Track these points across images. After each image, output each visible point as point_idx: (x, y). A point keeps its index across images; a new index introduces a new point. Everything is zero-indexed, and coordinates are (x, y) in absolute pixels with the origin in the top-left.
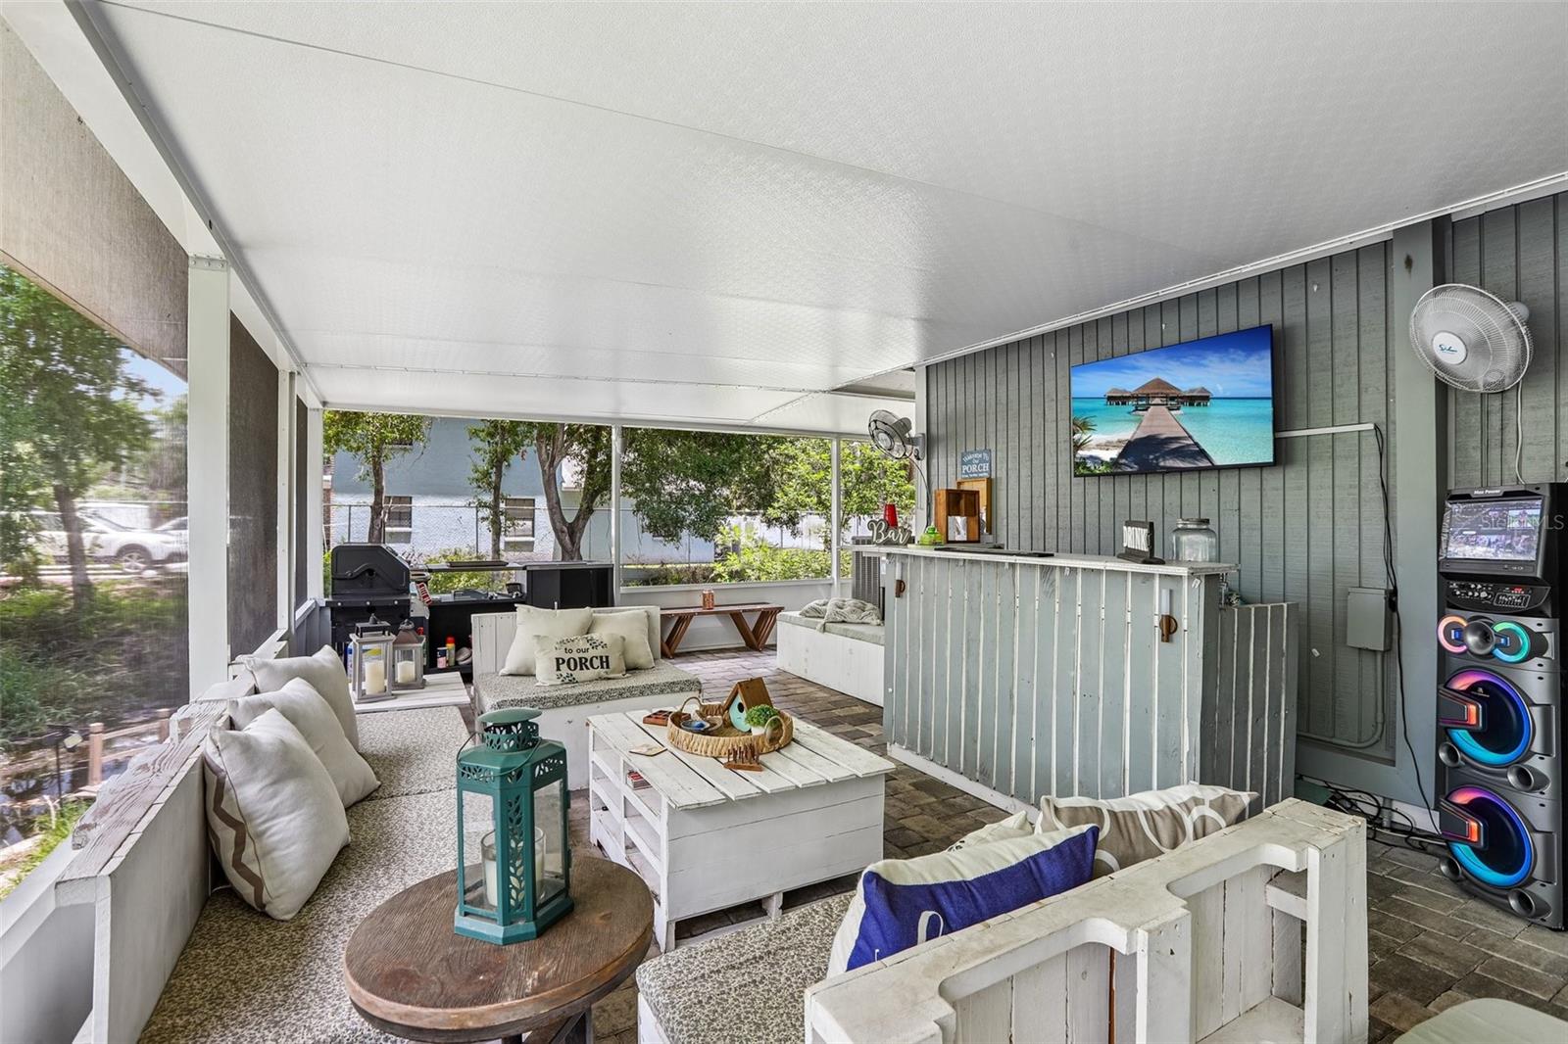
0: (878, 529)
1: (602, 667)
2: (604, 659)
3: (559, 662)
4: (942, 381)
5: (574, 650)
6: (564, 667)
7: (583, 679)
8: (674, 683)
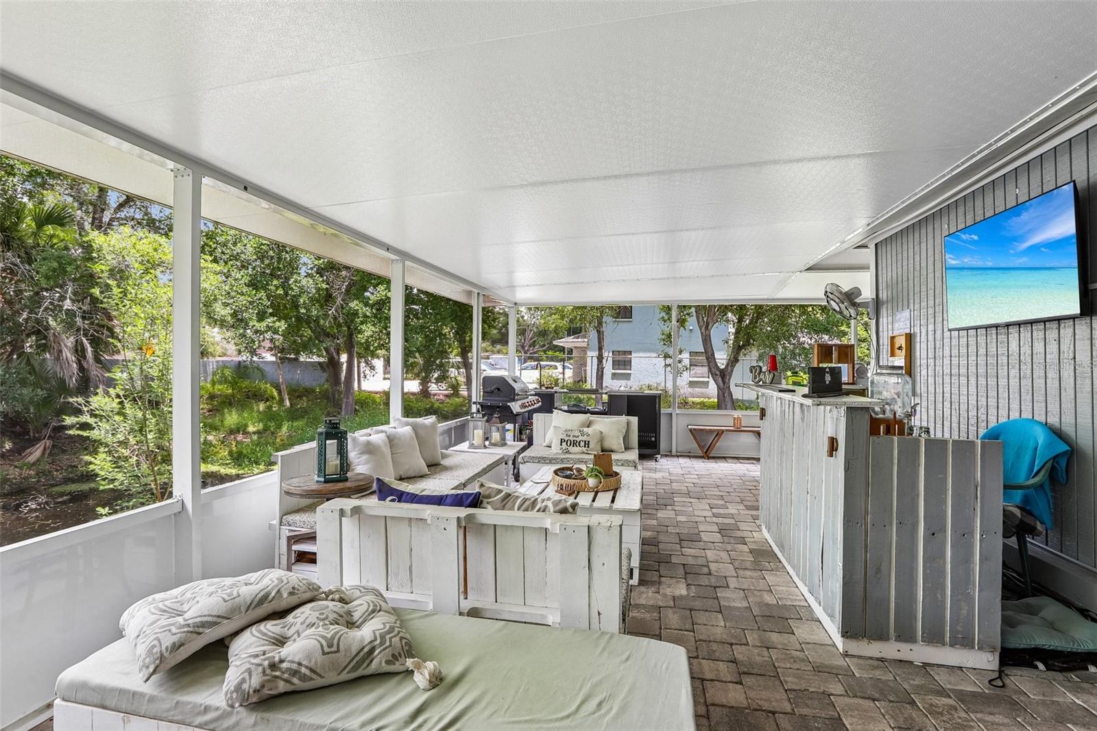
0: (755, 372)
1: (585, 447)
2: (587, 443)
3: (562, 441)
4: (884, 250)
5: (572, 436)
6: (564, 444)
7: (574, 452)
8: (618, 460)
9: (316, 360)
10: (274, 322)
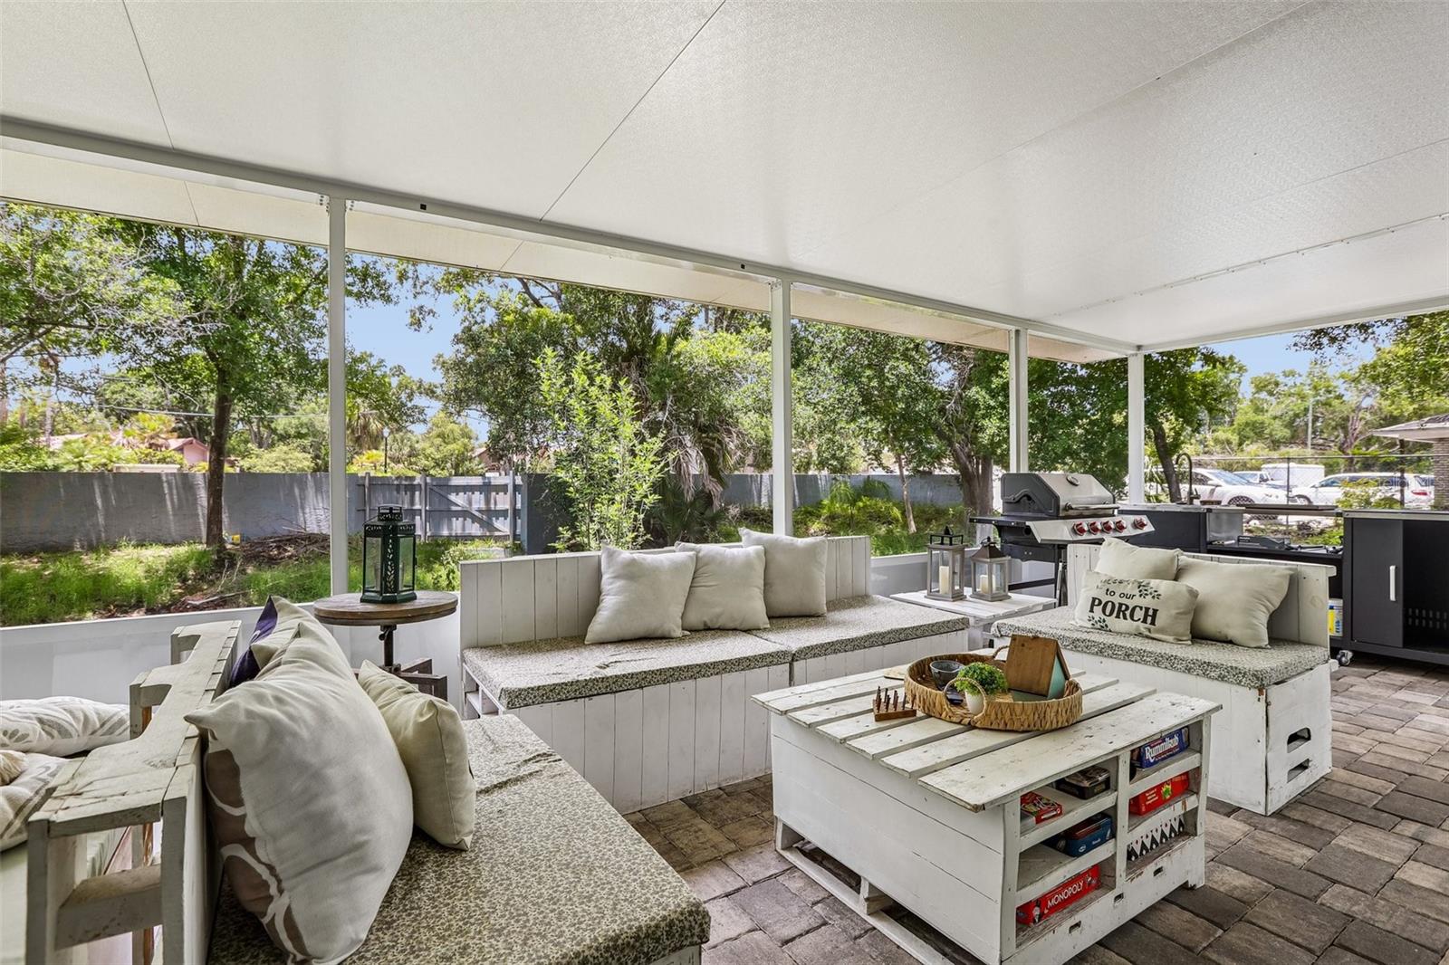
1: (1145, 621)
2: (1151, 612)
3: (1095, 602)
5: (1117, 594)
6: (1098, 609)
7: (1117, 630)
9: (950, 473)
10: (866, 423)
